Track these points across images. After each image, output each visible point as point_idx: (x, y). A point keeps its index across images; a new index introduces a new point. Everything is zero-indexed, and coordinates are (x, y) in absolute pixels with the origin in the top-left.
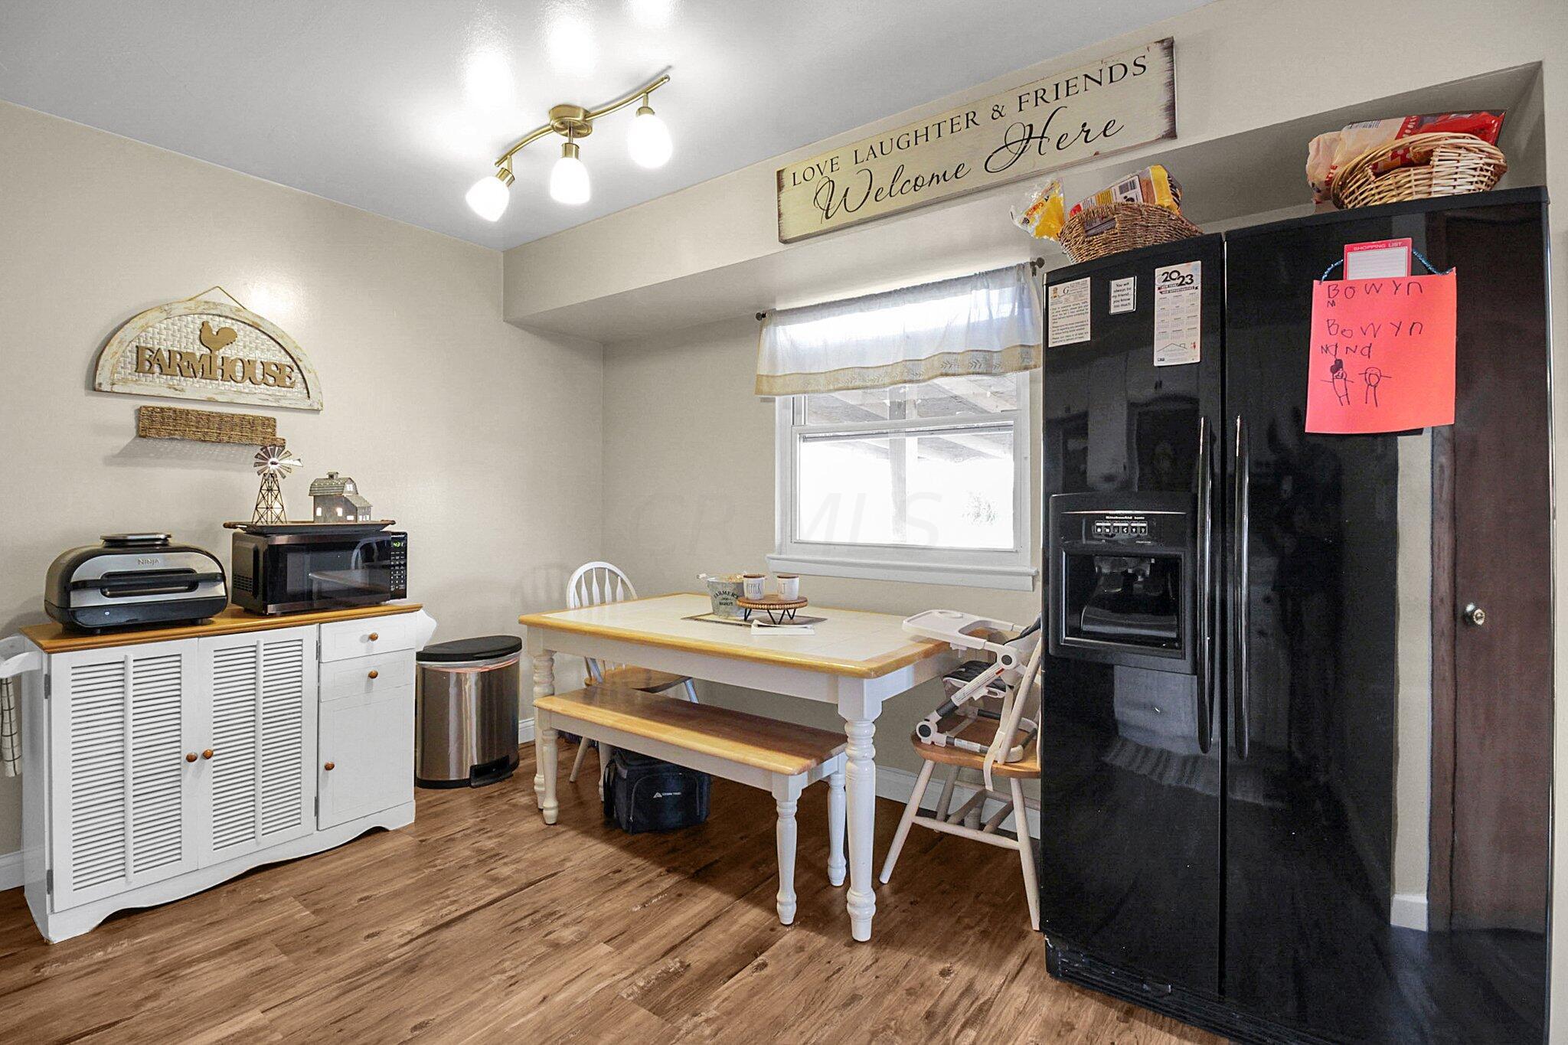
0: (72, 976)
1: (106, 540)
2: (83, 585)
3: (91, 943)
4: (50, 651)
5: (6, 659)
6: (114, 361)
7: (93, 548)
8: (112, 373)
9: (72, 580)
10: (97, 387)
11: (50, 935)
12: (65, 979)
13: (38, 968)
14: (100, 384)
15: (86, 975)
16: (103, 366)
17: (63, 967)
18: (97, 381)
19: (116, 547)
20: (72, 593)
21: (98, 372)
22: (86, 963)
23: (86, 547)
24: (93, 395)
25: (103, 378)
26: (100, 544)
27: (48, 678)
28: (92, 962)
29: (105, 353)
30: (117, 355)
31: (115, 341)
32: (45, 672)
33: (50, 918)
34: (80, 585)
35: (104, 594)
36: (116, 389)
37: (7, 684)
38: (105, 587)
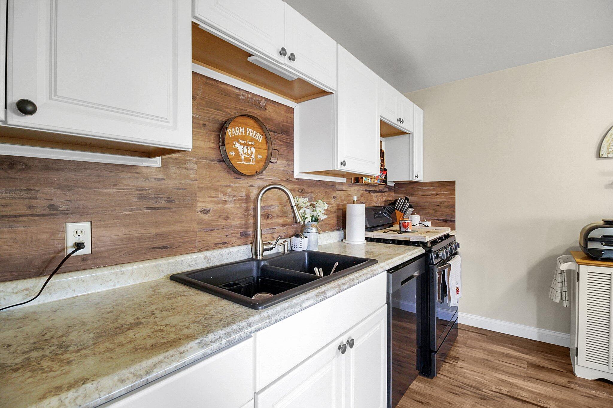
0: (581, 394)
1: (604, 221)
2: (593, 240)
3: (591, 385)
4: (579, 264)
5: (565, 263)
6: (608, 144)
7: (598, 224)
8: (608, 149)
9: (589, 237)
10: (601, 156)
11: (576, 372)
12: (579, 393)
13: (570, 382)
14: (602, 155)
15: (587, 396)
16: (604, 147)
17: (578, 388)
18: (601, 154)
19: (609, 224)
20: (588, 242)
21: (601, 150)
22: (588, 392)
23: (595, 223)
24: (599, 160)
25: (603, 152)
26: (601, 223)
27: (578, 274)
28: (590, 393)
29: (604, 141)
30: (610, 141)
31: (608, 135)
32: (577, 271)
33: (576, 366)
34: (592, 239)
35: (602, 244)
36: (609, 155)
37: (564, 272)
38: (602, 241)
